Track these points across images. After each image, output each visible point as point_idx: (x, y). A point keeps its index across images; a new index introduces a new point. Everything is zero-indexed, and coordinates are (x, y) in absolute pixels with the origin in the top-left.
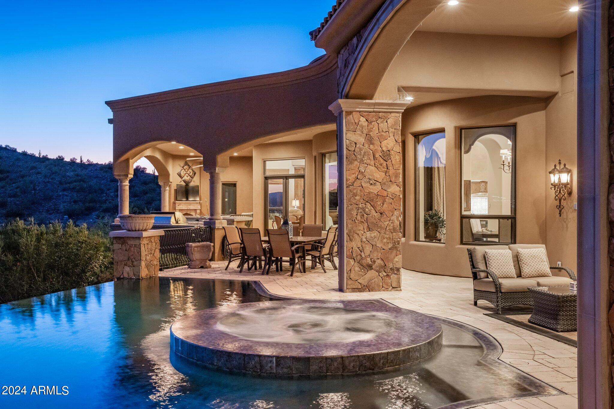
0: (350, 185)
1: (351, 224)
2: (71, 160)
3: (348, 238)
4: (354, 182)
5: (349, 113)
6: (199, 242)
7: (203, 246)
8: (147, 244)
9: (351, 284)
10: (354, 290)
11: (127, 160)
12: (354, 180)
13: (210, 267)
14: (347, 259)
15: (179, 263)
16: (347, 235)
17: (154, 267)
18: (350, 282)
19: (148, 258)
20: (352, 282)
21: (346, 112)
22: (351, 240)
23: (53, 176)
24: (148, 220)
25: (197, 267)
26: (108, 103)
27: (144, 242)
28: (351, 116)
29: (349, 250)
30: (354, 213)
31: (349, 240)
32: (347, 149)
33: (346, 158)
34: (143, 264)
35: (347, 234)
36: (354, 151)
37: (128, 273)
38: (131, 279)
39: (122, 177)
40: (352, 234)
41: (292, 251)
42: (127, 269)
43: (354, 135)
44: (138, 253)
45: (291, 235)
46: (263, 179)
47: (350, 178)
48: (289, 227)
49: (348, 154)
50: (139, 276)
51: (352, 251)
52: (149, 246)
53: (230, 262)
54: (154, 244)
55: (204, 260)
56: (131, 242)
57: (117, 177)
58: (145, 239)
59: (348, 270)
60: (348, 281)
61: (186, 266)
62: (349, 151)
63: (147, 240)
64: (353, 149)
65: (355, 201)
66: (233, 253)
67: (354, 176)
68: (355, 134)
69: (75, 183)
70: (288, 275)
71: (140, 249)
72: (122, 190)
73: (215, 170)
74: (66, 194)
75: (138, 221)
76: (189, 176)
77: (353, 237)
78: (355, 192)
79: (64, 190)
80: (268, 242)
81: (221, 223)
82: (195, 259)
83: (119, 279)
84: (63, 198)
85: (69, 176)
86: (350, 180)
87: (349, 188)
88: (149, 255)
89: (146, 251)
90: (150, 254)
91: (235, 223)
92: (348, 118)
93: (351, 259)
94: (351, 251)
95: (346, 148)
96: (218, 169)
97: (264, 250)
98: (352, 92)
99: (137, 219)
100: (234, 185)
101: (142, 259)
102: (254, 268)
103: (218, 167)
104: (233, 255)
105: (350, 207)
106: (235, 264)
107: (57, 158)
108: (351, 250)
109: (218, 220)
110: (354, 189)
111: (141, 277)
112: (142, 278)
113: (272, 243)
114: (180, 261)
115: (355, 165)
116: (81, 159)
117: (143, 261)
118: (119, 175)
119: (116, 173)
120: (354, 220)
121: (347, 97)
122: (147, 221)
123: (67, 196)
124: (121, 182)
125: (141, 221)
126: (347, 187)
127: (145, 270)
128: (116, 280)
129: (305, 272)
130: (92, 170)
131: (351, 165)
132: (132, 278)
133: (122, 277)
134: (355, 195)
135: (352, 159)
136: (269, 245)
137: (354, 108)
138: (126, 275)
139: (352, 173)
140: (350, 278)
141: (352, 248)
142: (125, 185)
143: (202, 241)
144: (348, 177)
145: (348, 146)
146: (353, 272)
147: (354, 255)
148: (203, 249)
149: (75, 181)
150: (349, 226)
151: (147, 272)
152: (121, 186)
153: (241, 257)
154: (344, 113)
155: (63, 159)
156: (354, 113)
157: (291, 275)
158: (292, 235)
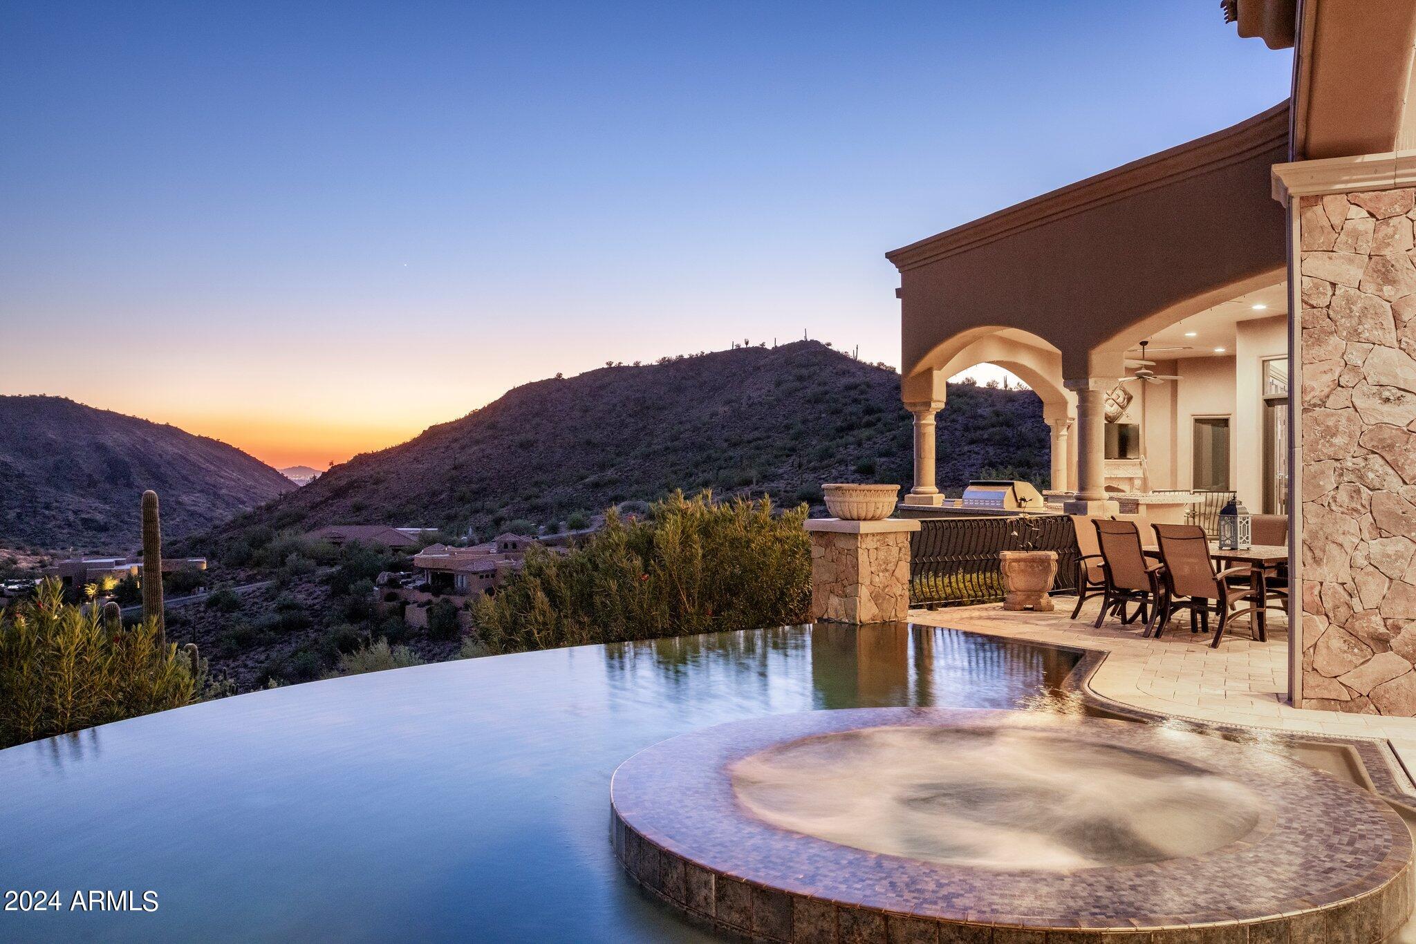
0: (1315, 405)
1: (1317, 515)
2: (989, 385)
3: (1309, 554)
4: (1328, 397)
5: (1311, 200)
6: (1027, 549)
7: (1033, 560)
8: (876, 549)
9: (1318, 686)
10: (1326, 703)
11: (928, 373)
12: (1327, 390)
13: (1050, 609)
14: (1305, 613)
15: (990, 595)
16: (1306, 548)
17: (893, 600)
18: (1312, 680)
19: (877, 579)
20: (1321, 679)
21: (1302, 198)
22: (1317, 561)
23: (954, 416)
24: (879, 496)
25: (1018, 607)
26: (892, 256)
27: (865, 545)
28: (1319, 209)
29: (1312, 588)
30: (1329, 482)
31: (1309, 560)
32: (1306, 303)
33: (1303, 328)
34: (864, 592)
35: (1304, 542)
36: (1328, 307)
37: (836, 610)
38: (841, 623)
39: (918, 409)
40: (1320, 544)
41: (1220, 583)
42: (835, 601)
43: (1328, 261)
44: (853, 567)
45: (1244, 542)
46: (1261, 404)
47: (1314, 384)
48: (1239, 520)
49: (1307, 318)
50: (854, 618)
51: (1320, 592)
52: (882, 555)
53: (1083, 599)
54: (895, 550)
55: (1039, 593)
56: (841, 544)
57: (910, 409)
58: (870, 538)
59: (1308, 643)
60: (1305, 677)
61: (1001, 604)
62: (1313, 307)
63: (875, 539)
64: (1324, 301)
65: (1330, 451)
66: (1091, 579)
67: (1328, 378)
68: (1330, 258)
69: (991, 430)
70: (1206, 645)
71: (857, 560)
72: (921, 436)
73: (1087, 384)
74: (976, 450)
75: (854, 499)
76: (1116, 406)
77: (1324, 551)
78: (1330, 423)
79: (972, 442)
80: (1159, 556)
81: (1103, 508)
82: (1013, 589)
83: (820, 620)
84: (969, 457)
85: (981, 416)
86: (1313, 389)
87: (1310, 414)
88: (881, 574)
89: (873, 564)
90: (883, 572)
91: (1142, 509)
92: (1309, 214)
93: (1318, 613)
94: (1316, 592)
95: (1303, 301)
96: (1096, 382)
97: (1151, 574)
98: (1317, 138)
99: (854, 494)
100: (1225, 422)
101: (860, 581)
102: (1140, 617)
103: (1097, 376)
104: (1091, 583)
105: (1315, 467)
106: (1094, 606)
107: (964, 383)
108: (1318, 588)
109: (1096, 500)
110: (1328, 415)
111: (858, 620)
112: (861, 622)
113: (1169, 559)
114: (992, 592)
115: (1330, 348)
116: (1006, 382)
117: (863, 587)
118: (914, 404)
119: (907, 398)
120: (1326, 504)
121: (1305, 155)
122: (873, 499)
123: (977, 453)
124: (919, 419)
125: (861, 498)
126: (1305, 410)
127: (868, 605)
128: (816, 622)
129: (1263, 639)
130: (1025, 402)
131: (1317, 348)
132: (843, 620)
133: (825, 617)
134: (1331, 432)
135: (1323, 330)
136: (1162, 564)
137: (1327, 183)
138: (832, 614)
139: (1322, 369)
140: (1314, 669)
141: (1321, 584)
142: (924, 424)
143: (1035, 548)
144: (1308, 383)
145: (1309, 295)
146: (1324, 651)
147: (1328, 605)
148: (1031, 567)
149: (993, 426)
150: (1312, 520)
151: (875, 610)
152: (919, 426)
153: (1103, 592)
154: (1296, 203)
155: (974, 383)
156: (1325, 199)
157: (1215, 645)
158: (1250, 540)
